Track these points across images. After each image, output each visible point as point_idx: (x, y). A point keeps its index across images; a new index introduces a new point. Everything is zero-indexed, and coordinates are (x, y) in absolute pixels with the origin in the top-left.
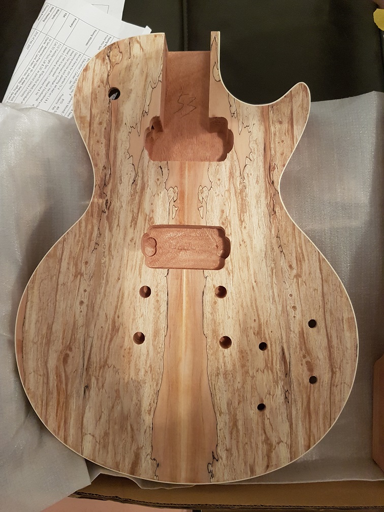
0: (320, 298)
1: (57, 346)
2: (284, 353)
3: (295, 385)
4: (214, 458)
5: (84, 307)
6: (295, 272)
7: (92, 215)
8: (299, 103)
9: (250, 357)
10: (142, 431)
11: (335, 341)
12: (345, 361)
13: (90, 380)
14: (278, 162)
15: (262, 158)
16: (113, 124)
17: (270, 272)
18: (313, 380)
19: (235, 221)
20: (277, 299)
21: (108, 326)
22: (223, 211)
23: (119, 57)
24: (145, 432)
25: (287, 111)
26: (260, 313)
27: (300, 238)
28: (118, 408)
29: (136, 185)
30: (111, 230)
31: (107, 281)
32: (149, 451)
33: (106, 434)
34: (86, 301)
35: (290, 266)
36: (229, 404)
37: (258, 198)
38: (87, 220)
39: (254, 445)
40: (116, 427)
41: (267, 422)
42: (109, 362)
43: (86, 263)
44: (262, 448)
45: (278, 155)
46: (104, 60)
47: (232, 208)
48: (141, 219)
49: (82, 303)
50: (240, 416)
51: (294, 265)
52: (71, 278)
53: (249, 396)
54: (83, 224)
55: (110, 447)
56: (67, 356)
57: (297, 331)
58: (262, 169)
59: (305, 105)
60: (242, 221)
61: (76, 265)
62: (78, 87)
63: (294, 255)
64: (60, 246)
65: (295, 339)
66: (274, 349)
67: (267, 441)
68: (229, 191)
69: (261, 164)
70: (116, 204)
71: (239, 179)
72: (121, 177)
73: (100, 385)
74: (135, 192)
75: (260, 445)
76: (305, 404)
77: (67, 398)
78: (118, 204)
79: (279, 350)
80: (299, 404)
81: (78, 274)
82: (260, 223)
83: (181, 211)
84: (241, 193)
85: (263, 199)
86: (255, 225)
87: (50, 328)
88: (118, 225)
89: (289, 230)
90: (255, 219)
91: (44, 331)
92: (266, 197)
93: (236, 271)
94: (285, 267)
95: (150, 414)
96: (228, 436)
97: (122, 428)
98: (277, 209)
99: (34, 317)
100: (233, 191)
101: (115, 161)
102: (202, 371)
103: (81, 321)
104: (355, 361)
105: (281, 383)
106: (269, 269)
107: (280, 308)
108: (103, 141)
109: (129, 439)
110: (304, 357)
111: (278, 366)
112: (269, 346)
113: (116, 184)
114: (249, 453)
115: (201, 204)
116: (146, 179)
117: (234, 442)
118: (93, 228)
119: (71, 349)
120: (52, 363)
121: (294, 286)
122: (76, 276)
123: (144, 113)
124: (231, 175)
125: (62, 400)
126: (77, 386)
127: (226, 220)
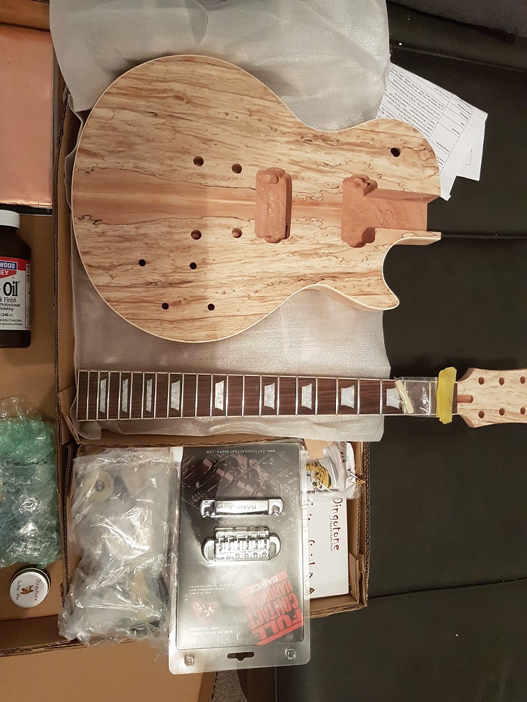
0: (232, 314)
1: (190, 92)
2: (188, 282)
3: (161, 291)
4: (96, 221)
5: (222, 116)
6: (253, 295)
7: (299, 128)
8: (384, 301)
9: (184, 254)
10: (119, 161)
11: (197, 324)
12: (181, 331)
13: (163, 118)
14: (339, 283)
15: (343, 271)
16: (372, 150)
17: (252, 275)
18: (165, 306)
19: (294, 248)
20: (231, 279)
21: (208, 135)
22: (302, 238)
23: (424, 158)
24: (118, 163)
25: (377, 291)
26: (220, 265)
27: (279, 300)
28: (138, 140)
29: (324, 166)
30: (287, 142)
31: (245, 137)
32: (101, 166)
33: (114, 129)
34: (228, 117)
35: (257, 291)
36: (145, 235)
37: (312, 267)
38: (295, 123)
39: (109, 255)
40: (122, 138)
41: (130, 267)
42: (178, 134)
43: (260, 120)
44: (106, 262)
45: (344, 284)
46: (422, 145)
47: (304, 246)
48: (296, 168)
49: (227, 114)
50: (135, 244)
51: (257, 295)
52: (247, 107)
53: (152, 252)
54: (292, 120)
55: (102, 132)
56: (182, 99)
57: (205, 294)
58: (333, 271)
59: (381, 305)
60: (293, 253)
61: (258, 111)
62: (401, 123)
63: (265, 295)
64: (274, 99)
65: (199, 292)
66: (191, 275)
67: (113, 267)
68: (318, 243)
69: (338, 270)
70: (308, 148)
71: (327, 252)
72: (330, 153)
73: (159, 126)
74: (318, 165)
75: (109, 261)
76: (145, 299)
77: (146, 97)
78: (308, 150)
79: (190, 279)
80: (144, 294)
81: (251, 112)
82: (292, 269)
83: (303, 203)
84: (315, 254)
85: (311, 271)
86: (289, 265)
87: (205, 86)
88: (291, 149)
89: (286, 292)
90: (294, 264)
91: (202, 81)
92: (311, 274)
93: (254, 247)
94: (256, 288)
95: (134, 167)
96: (116, 233)
97: (121, 143)
98: (302, 282)
99: (214, 73)
100: (318, 246)
101: (342, 149)
102: (173, 214)
103: (212, 112)
104: (182, 339)
105: (163, 279)
106: (255, 274)
107: (224, 281)
108: (359, 141)
109: (110, 149)
110: (185, 299)
111: (178, 277)
112: (194, 270)
113: (325, 150)
114: (101, 251)
115: (308, 220)
116: (328, 174)
117: (111, 239)
118: (289, 127)
119: (187, 103)
120: (175, 86)
121: (242, 294)
122: (249, 111)
123: (380, 176)
124: (330, 246)
125: (144, 93)
126: (156, 106)
127: (294, 241)
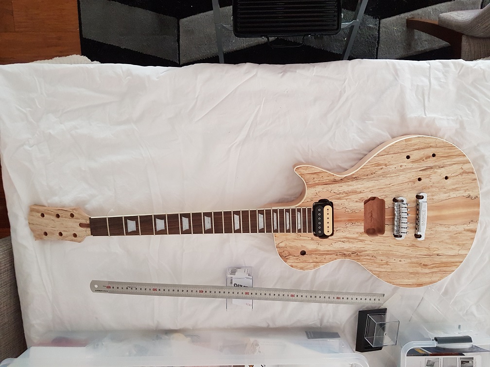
0: (396, 154)
1: (419, 269)
2: (422, 170)
3: (436, 164)
4: (469, 197)
5: (402, 260)
6: (384, 167)
7: (359, 259)
8: (304, 171)
9: (425, 185)
10: (457, 229)
11: (416, 147)
12: (425, 142)
13: (435, 254)
14: (332, 178)
15: (330, 185)
16: (317, 252)
17: (385, 178)
18: (434, 155)
19: (361, 196)
20: (397, 174)
21: (411, 249)
22: (357, 201)
23: (286, 252)
25: (308, 176)
26: (405, 182)
28: (447, 241)
29: (345, 241)
30: (366, 251)
31: (391, 251)
32: (466, 225)
33: (458, 245)
34: (399, 259)
35: (381, 169)
36: (445, 193)
37: (349, 185)
38: (361, 261)
39: (463, 180)
40: (455, 241)
41: (453, 175)
42: (427, 247)
43: (382, 260)
44: (464, 176)
45: (328, 178)
46: (287, 259)
47: (354, 197)
48: (361, 238)
49: (400, 261)
50: (450, 188)
51: (381, 167)
52: (389, 266)
53: (442, 184)
54: (363, 263)
56: (424, 265)
57: (412, 164)
58: (335, 185)
59: (305, 168)
60: (361, 192)
61: (382, 265)
62: (300, 269)
63: (376, 167)
64: (374, 272)
65: (415, 165)
66: (421, 174)
67: (461, 174)
68: (346, 199)
69: (333, 185)
70: (354, 249)
71: (340, 195)
72: (341, 248)
73: (437, 249)
74: (348, 241)
76: (445, 158)
77: (442, 263)
78: (354, 248)
79: (421, 172)
80: (445, 161)
81: (387, 263)
82: (361, 183)
83: (357, 220)
84: (347, 193)
86: (362, 186)
87: (411, 273)
88: (364, 248)
89: (364, 170)
90: (359, 186)
91: (412, 275)
92: (349, 182)
93: (385, 194)
94: (382, 171)
95: (449, 227)
96: (459, 192)
97: (456, 238)
98: (354, 177)
99: (406, 281)
100: (347, 197)
101: (334, 251)
102: (431, 206)
103: (409, 261)
104: (425, 137)
105: (436, 170)
106: (383, 178)
107: (402, 173)
108: (324, 256)
109: (461, 234)
110: (423, 160)
111: (428, 172)
112: (419, 177)
113: (344, 250)
114: (467, 181)
115: (353, 211)
116: (342, 237)
117: (462, 189)
118: (365, 259)
119: (421, 264)
120: (427, 271)
121: (391, 166)
122: (388, 264)
123: (312, 239)
124: (339, 199)
125: (443, 265)
126: (437, 260)
127: (361, 200)
